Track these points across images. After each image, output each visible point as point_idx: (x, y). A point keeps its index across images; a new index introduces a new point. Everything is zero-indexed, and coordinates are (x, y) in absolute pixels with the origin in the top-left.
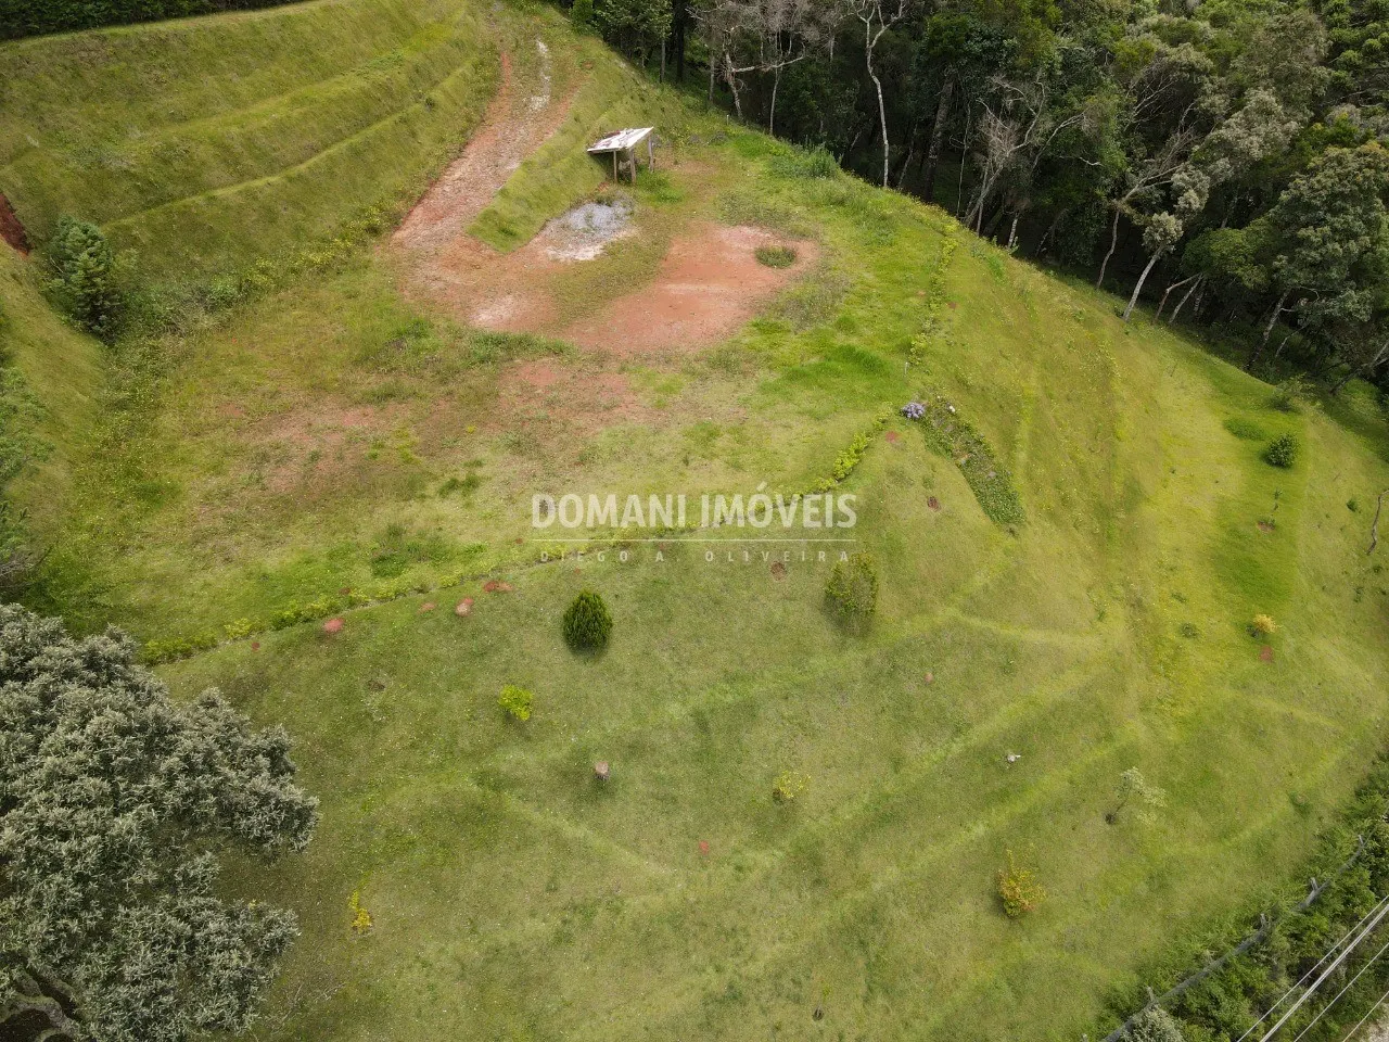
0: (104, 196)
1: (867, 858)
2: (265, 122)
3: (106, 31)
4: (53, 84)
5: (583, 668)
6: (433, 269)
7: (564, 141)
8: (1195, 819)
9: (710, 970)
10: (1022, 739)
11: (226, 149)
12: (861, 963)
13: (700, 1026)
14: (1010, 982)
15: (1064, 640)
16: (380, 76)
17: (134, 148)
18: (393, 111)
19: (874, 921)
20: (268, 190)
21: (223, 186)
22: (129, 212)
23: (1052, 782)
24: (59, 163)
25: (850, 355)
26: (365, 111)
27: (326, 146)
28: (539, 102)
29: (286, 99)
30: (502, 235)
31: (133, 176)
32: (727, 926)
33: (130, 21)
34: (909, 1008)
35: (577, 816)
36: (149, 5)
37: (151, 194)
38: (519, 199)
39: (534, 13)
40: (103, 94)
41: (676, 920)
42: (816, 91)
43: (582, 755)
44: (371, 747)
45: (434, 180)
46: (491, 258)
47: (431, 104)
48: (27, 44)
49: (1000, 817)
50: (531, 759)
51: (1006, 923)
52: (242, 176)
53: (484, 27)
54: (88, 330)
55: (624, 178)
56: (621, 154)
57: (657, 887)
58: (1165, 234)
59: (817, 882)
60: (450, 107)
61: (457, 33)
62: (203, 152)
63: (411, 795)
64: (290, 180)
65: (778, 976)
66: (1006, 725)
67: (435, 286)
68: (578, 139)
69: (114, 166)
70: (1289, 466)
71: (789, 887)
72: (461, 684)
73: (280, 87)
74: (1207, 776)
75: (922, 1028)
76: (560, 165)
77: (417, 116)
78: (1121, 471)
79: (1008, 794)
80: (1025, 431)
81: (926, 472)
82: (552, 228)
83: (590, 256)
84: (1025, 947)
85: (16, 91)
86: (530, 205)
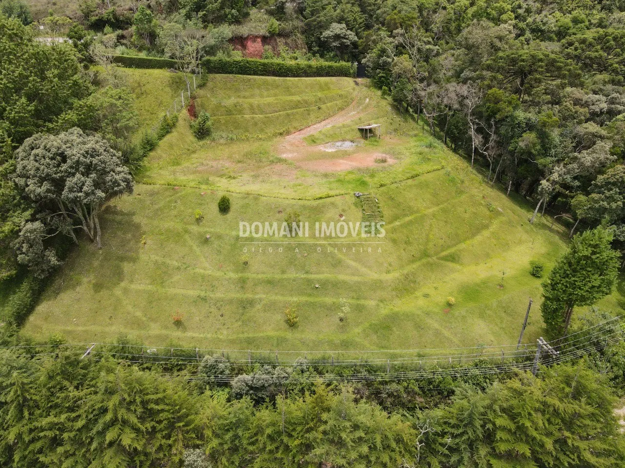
0: (218, 110)
1: (259, 288)
2: (265, 102)
3: (236, 75)
4: (219, 84)
5: (219, 216)
6: (286, 144)
7: (351, 123)
8: (375, 337)
9: (204, 291)
10: (324, 283)
11: (252, 106)
12: (241, 311)
13: (194, 301)
14: (278, 339)
15: (364, 270)
16: (306, 98)
17: (230, 102)
18: (306, 107)
19: (250, 304)
20: (258, 118)
21: (247, 115)
22: (221, 116)
23: (328, 300)
24: (212, 101)
26: (297, 105)
27: (280, 111)
28: (353, 113)
29: (274, 98)
30: (312, 142)
31: (226, 107)
32: (214, 284)
33: (243, 74)
34: (246, 329)
35: (198, 246)
37: (229, 112)
38: (324, 134)
40: (230, 89)
41: (203, 277)
43: (206, 232)
44: (168, 213)
45: (307, 127)
46: (304, 146)
47: (319, 108)
48: (217, 75)
49: (304, 299)
50: (196, 229)
51: (288, 327)
52: (253, 113)
53: (355, 93)
55: (366, 138)
57: (205, 269)
59: (242, 287)
60: (326, 110)
61: (343, 93)
62: (245, 106)
63: (168, 224)
64: (265, 117)
65: (218, 301)
66: (322, 278)
67: (281, 148)
68: (357, 124)
69: (223, 104)
70: (538, 277)
71: (234, 284)
72: (192, 208)
73: (275, 95)
74: (388, 328)
75: (246, 335)
76: (345, 129)
77: (313, 110)
78: (452, 250)
79: (310, 295)
80: (407, 219)
81: (346, 208)
82: (329, 144)
83: (330, 151)
84: (289, 335)
85: (210, 84)
86: (327, 136)
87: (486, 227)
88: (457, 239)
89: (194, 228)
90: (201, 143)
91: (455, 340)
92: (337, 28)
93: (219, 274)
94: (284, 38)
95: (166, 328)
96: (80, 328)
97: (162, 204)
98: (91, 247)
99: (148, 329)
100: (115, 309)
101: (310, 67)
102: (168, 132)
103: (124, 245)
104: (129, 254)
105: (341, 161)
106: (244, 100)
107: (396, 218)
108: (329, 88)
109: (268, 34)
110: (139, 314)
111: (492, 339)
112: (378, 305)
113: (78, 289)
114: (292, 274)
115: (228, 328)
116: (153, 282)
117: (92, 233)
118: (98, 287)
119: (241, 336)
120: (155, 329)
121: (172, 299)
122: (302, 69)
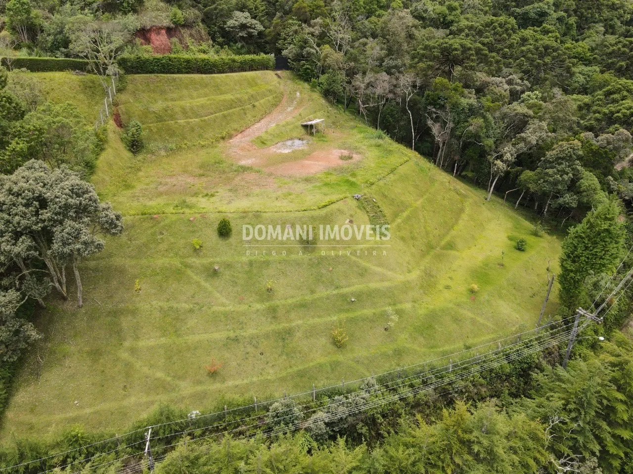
0: (146, 117)
1: (293, 315)
2: (198, 104)
3: (159, 75)
4: (141, 87)
5: (221, 242)
6: (235, 150)
7: (293, 120)
8: (421, 339)
9: (232, 331)
10: (359, 295)
11: (184, 109)
12: (281, 344)
13: (224, 345)
14: (331, 365)
15: (389, 274)
16: (238, 96)
17: (159, 106)
18: (240, 106)
19: (289, 334)
20: (194, 122)
21: (180, 120)
22: (151, 123)
23: (368, 312)
24: (137, 107)
25: (347, 181)
26: (231, 105)
27: (216, 113)
28: (289, 109)
29: (206, 98)
30: (261, 144)
31: (156, 113)
32: (241, 320)
33: (166, 73)
34: (293, 362)
35: (206, 280)
37: (159, 118)
38: (271, 134)
39: (300, 84)
40: (154, 91)
41: (226, 315)
42: (392, 116)
43: (212, 263)
44: (155, 248)
45: (248, 127)
46: (255, 149)
47: (254, 106)
48: (136, 76)
49: (343, 316)
50: (198, 262)
51: (336, 349)
52: (187, 118)
53: (282, 87)
54: (130, 150)
55: (312, 134)
56: (311, 126)
57: (223, 305)
58: (498, 168)
59: (274, 317)
60: (261, 107)
61: (271, 88)
62: (177, 110)
63: (161, 262)
64: (202, 121)
65: (252, 338)
66: (354, 290)
67: (233, 154)
68: (299, 121)
69: (151, 109)
70: (523, 250)
71: (264, 316)
72: (185, 238)
73: (206, 95)
74: (430, 327)
75: (295, 369)
76: (289, 127)
77: (248, 109)
78: (448, 238)
79: (349, 310)
80: (405, 214)
81: (352, 213)
82: (279, 144)
83: (287, 152)
84: (340, 357)
85: (130, 87)
86: (274, 136)
87: (462, 210)
88: (448, 227)
89: (195, 261)
90: (140, 157)
91: (489, 324)
92: (241, 17)
93: (243, 308)
94: (188, 29)
95: (199, 382)
96: (88, 411)
97: (144, 239)
98: (68, 306)
99: (177, 389)
100: (128, 375)
101: (234, 61)
102: (102, 150)
103: (111, 297)
104: (121, 306)
105: (307, 162)
106: (173, 103)
107: (396, 215)
108: (256, 84)
109: (172, 25)
110: (160, 374)
111: (517, 316)
112: (414, 307)
113: (67, 362)
114: (322, 292)
115: (273, 366)
116: (164, 332)
117: (65, 289)
118: (95, 354)
119: (290, 370)
120: (186, 388)
121: (196, 348)
122: (227, 64)
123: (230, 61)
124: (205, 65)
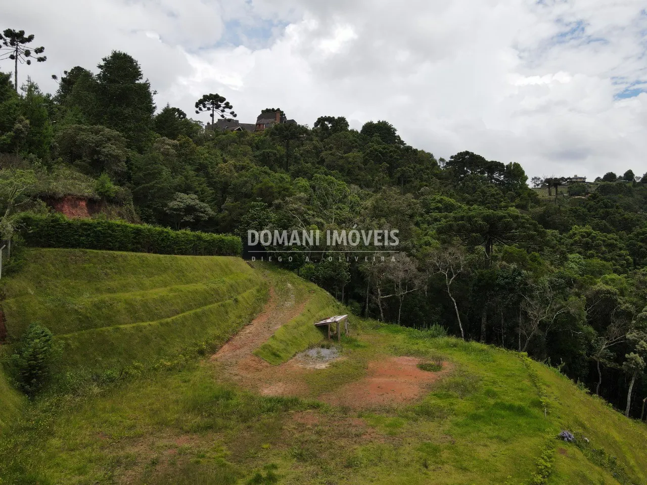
0: (60, 321)
2: (155, 296)
3: (88, 250)
4: (52, 268)
6: (235, 370)
7: (304, 319)
16: (215, 286)
17: (85, 300)
18: (217, 301)
20: (149, 328)
21: (125, 324)
24: (40, 303)
25: (504, 407)
26: (206, 299)
27: (183, 311)
28: (288, 304)
29: (167, 289)
30: (273, 357)
31: (79, 313)
36: (112, 243)
38: (281, 341)
39: (285, 274)
40: (76, 276)
45: (235, 333)
46: (267, 367)
47: (236, 301)
48: (46, 251)
52: (137, 320)
53: (261, 278)
54: (21, 389)
55: (334, 338)
58: (636, 364)
60: (246, 303)
61: (250, 277)
62: (120, 306)
64: (162, 324)
67: (236, 378)
68: (310, 319)
69: (70, 307)
73: (165, 284)
76: (301, 328)
77: (229, 305)
82: (299, 355)
85: (31, 268)
86: (288, 344)
92: (190, 199)
94: (116, 206)
106: (112, 295)
108: (232, 272)
109: (97, 196)
122: (191, 242)
123: (195, 239)
124: (163, 240)
